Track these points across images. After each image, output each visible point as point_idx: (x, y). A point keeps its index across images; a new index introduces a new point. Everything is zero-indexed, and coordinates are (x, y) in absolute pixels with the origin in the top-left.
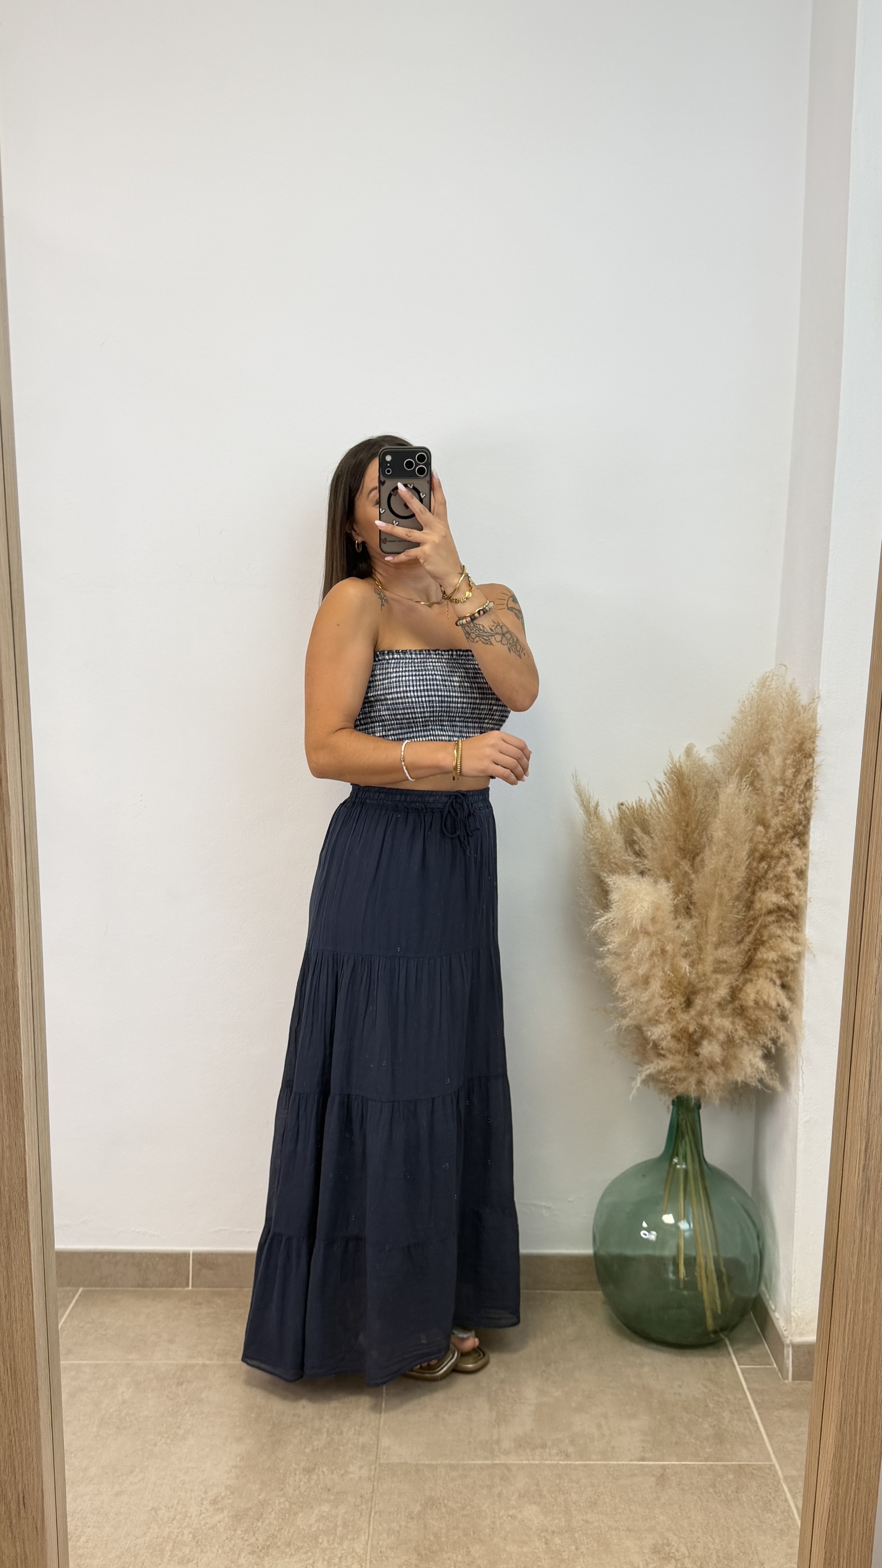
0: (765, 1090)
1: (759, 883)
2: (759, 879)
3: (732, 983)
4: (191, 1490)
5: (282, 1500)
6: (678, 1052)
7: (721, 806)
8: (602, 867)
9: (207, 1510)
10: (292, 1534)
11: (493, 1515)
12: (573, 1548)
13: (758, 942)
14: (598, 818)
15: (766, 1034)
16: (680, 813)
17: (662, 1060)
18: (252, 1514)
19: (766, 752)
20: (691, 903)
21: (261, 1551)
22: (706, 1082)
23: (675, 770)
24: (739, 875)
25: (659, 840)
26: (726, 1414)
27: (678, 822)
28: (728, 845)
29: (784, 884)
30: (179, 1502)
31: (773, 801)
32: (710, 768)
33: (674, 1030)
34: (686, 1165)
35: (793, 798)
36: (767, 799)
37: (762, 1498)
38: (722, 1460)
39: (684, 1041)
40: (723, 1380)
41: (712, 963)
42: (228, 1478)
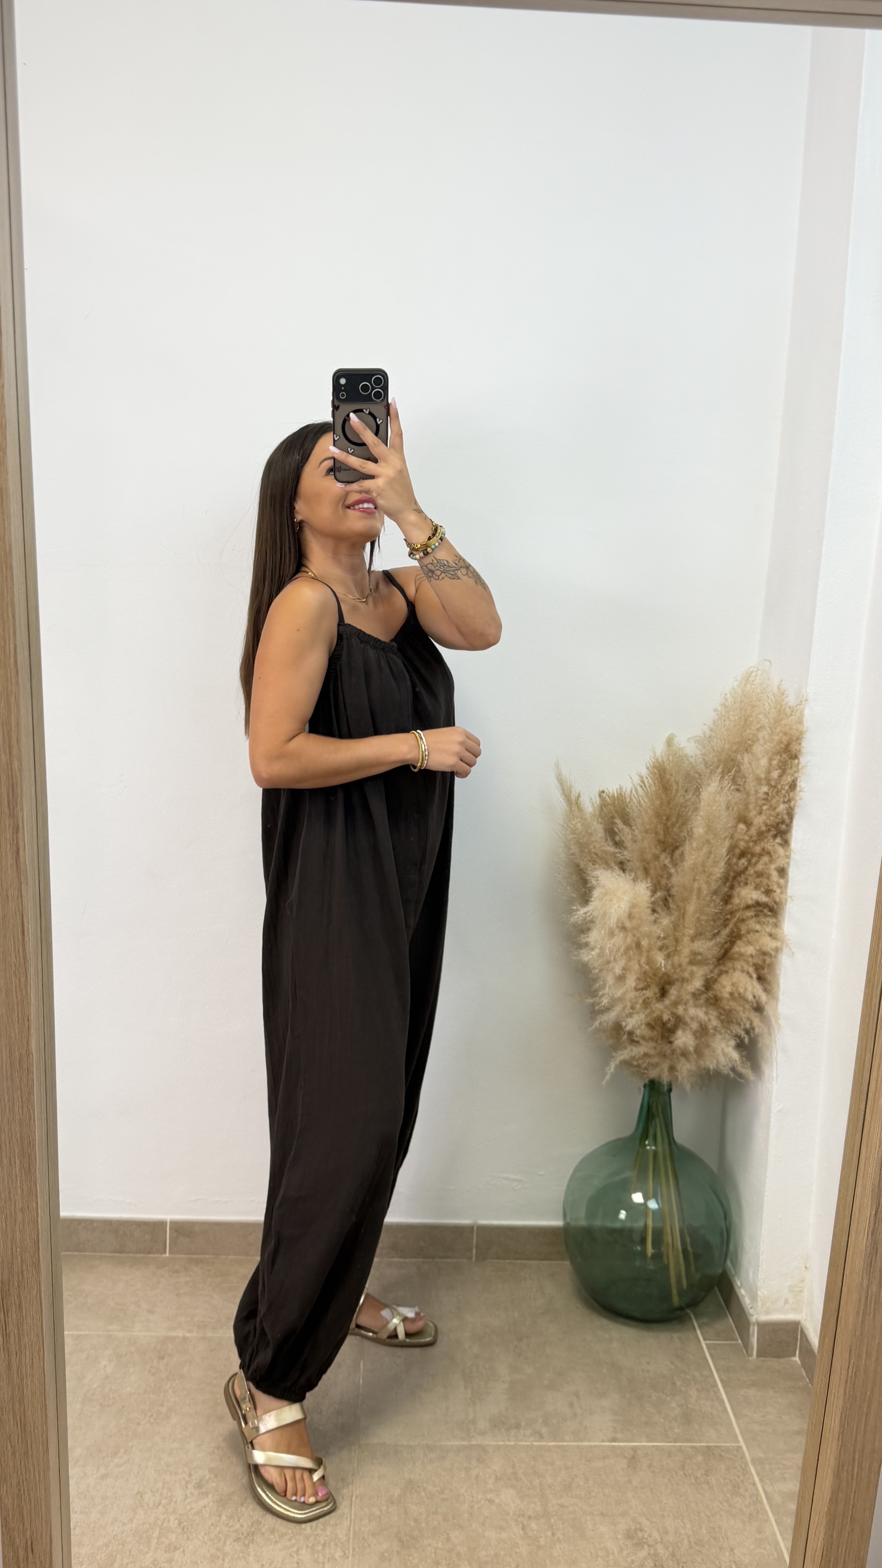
0: (738, 1079)
1: (738, 878)
2: (738, 875)
3: (707, 975)
6: (652, 1039)
7: (702, 803)
8: (582, 856)
9: (192, 1494)
11: (471, 1499)
12: (549, 1533)
14: (580, 809)
15: (740, 1025)
16: (661, 806)
17: (636, 1047)
19: (748, 749)
21: (246, 1537)
22: (679, 1069)
23: (657, 765)
24: (718, 871)
25: (640, 832)
26: (693, 1393)
27: (658, 816)
28: (708, 841)
29: (765, 881)
30: (163, 1485)
31: (756, 800)
32: (690, 759)
33: (649, 1019)
34: (655, 1145)
35: (778, 798)
36: (750, 798)
37: (731, 1481)
38: (690, 1441)
39: (658, 1028)
40: (689, 1356)
41: (687, 955)
42: (211, 1460)
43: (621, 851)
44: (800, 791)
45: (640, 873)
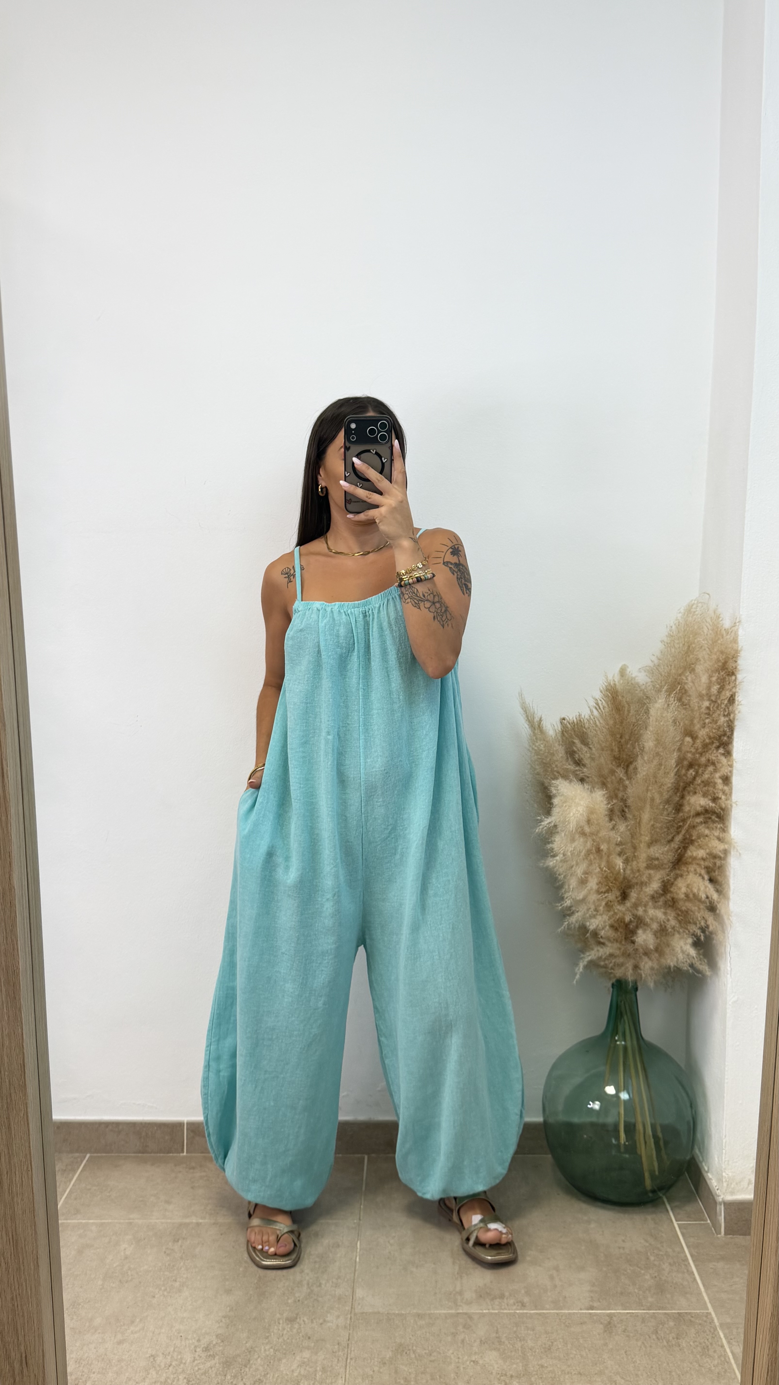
0: (695, 973)
1: (688, 789)
2: (688, 784)
3: (664, 878)
4: (186, 1339)
5: (267, 1348)
6: (616, 940)
7: (651, 720)
8: (545, 775)
10: (277, 1379)
11: (457, 1360)
13: (687, 841)
14: (542, 731)
15: (695, 924)
16: (615, 726)
17: (602, 947)
18: (240, 1360)
19: (692, 671)
20: (626, 806)
22: (642, 967)
23: (610, 688)
24: (668, 781)
25: (597, 750)
26: (666, 1266)
27: (613, 734)
28: (658, 754)
29: (711, 789)
31: (700, 715)
32: (641, 686)
33: (612, 921)
34: (625, 1040)
35: (718, 712)
36: (695, 713)
37: (700, 1343)
38: (662, 1308)
39: (620, 930)
40: (663, 1234)
41: (645, 860)
42: (219, 1327)
43: (581, 769)
44: (738, 705)
45: (598, 784)
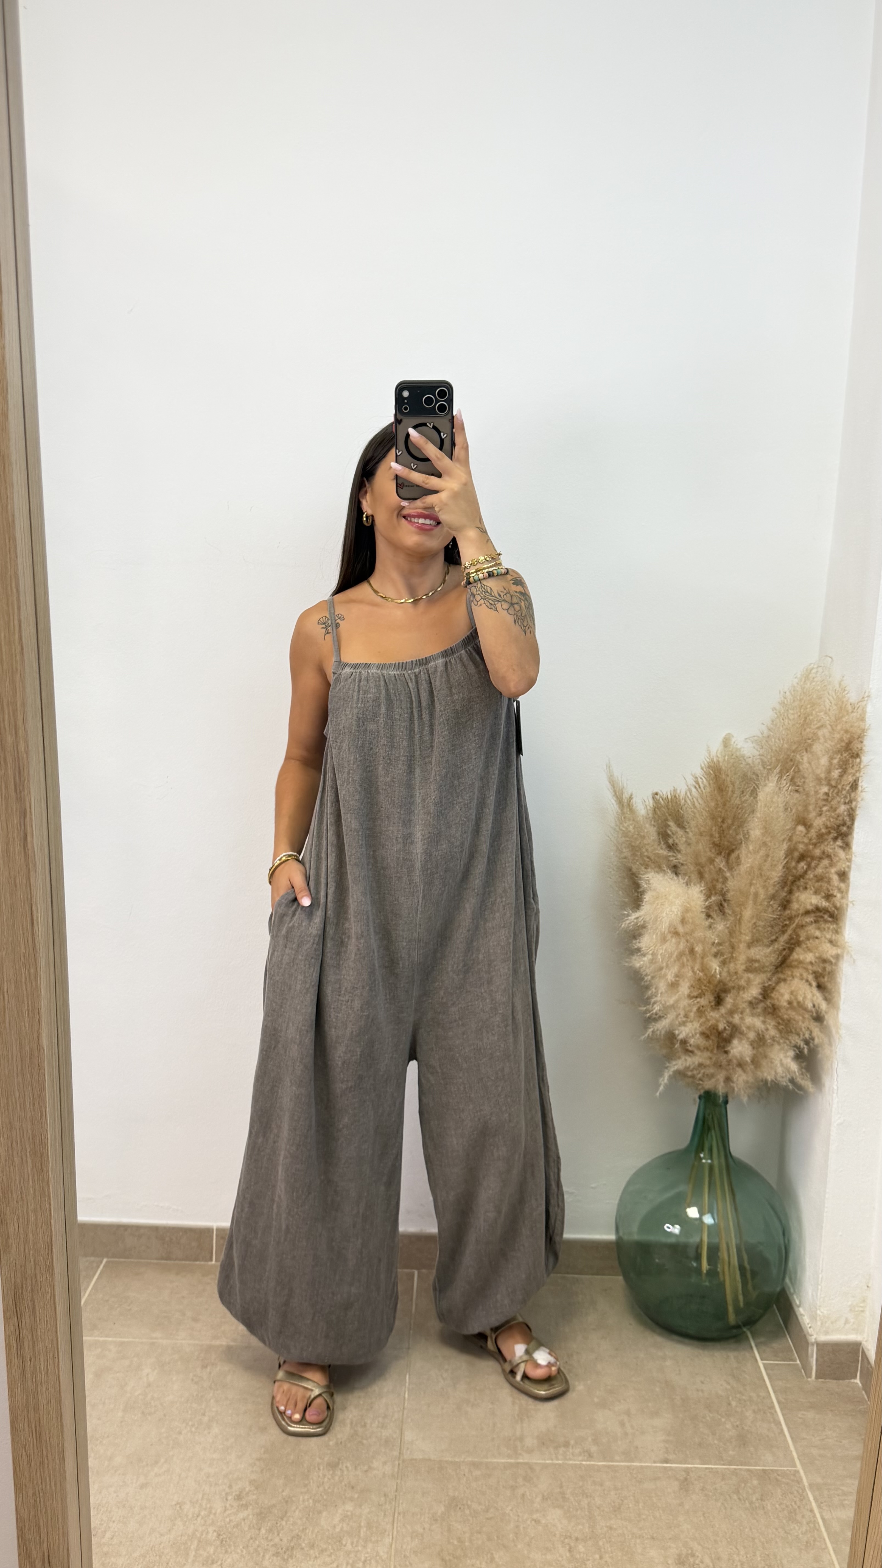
0: (797, 1090)
1: (798, 883)
2: (797, 879)
3: (764, 982)
4: (216, 1484)
5: (306, 1497)
6: (707, 1049)
7: (759, 804)
8: (634, 859)
9: (232, 1506)
10: (316, 1535)
11: (516, 1518)
12: (597, 1557)
14: (632, 811)
15: (798, 1035)
16: (716, 808)
17: (690, 1056)
18: (276, 1511)
19: (808, 749)
21: (285, 1552)
22: (735, 1079)
23: (712, 765)
24: (776, 874)
25: (694, 835)
26: (749, 1414)
27: (713, 818)
28: (765, 844)
29: (825, 885)
30: (203, 1497)
31: (816, 801)
32: (747, 760)
33: (703, 1028)
34: (711, 1159)
35: (839, 799)
36: (810, 799)
37: (787, 1507)
38: (746, 1464)
39: (713, 1037)
40: (746, 1376)
41: (744, 962)
42: (252, 1472)
43: (674, 855)
44: (861, 792)
45: (694, 877)
